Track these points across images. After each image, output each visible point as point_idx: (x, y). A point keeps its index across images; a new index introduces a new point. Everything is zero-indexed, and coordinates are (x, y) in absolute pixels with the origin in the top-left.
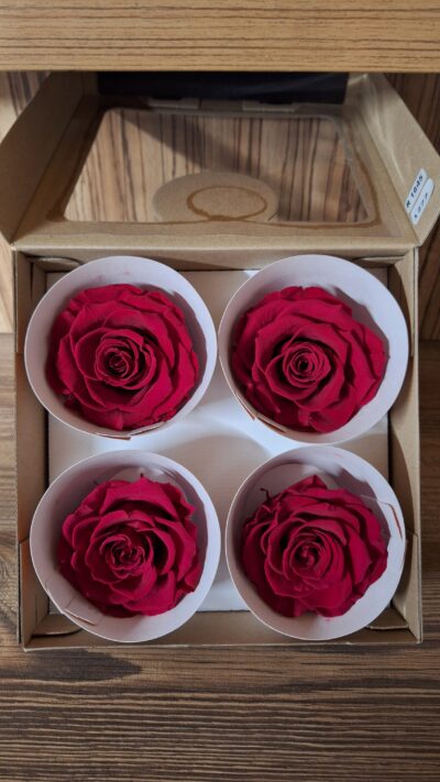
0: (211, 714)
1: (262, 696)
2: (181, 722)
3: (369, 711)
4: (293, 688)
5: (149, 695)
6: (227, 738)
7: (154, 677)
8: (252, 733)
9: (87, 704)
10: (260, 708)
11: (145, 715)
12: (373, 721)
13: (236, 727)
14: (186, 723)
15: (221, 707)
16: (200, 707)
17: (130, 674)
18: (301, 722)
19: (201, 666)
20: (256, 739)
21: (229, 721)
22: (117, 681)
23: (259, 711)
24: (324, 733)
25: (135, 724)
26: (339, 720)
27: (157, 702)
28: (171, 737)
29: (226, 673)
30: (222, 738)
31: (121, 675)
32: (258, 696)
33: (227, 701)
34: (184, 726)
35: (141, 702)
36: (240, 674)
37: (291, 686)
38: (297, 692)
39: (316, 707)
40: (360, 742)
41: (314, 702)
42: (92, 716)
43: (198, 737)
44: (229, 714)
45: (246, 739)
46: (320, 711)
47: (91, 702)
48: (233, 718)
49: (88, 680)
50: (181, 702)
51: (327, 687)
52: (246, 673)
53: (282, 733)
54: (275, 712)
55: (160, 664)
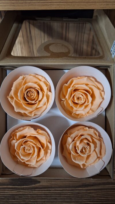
0: (60, 194)
1: (74, 189)
2: (52, 197)
3: (104, 192)
4: (83, 186)
5: (43, 189)
6: (66, 201)
7: (44, 184)
8: (72, 200)
9: (25, 193)
10: (74, 192)
11: (42, 195)
12: (106, 195)
13: (67, 198)
14: (53, 197)
15: (63, 192)
16: (57, 192)
17: (37, 183)
18: (85, 196)
19: (57, 180)
20: (73, 201)
21: (66, 196)
22: (34, 186)
23: (74, 193)
24: (92, 199)
25: (39, 198)
26: (96, 195)
27: (45, 191)
28: (50, 201)
29: (64, 182)
30: (63, 201)
31: (35, 184)
32: (73, 189)
33: (65, 190)
34: (53, 198)
35: (41, 192)
36: (68, 182)
37: (82, 185)
38: (84, 187)
39: (90, 191)
40: (103, 201)
41: (89, 190)
42: (27, 196)
43: (57, 201)
44: (65, 194)
45: (71, 201)
46: (91, 192)
47: (27, 192)
48: (67, 195)
49: (25, 186)
50: (52, 191)
51: (92, 185)
52: (70, 182)
53: (80, 199)
54: (78, 193)
55: (45, 180)
